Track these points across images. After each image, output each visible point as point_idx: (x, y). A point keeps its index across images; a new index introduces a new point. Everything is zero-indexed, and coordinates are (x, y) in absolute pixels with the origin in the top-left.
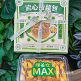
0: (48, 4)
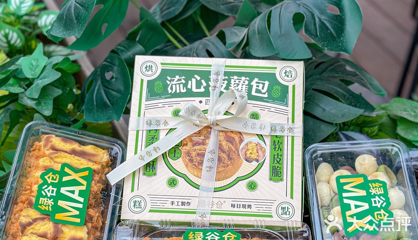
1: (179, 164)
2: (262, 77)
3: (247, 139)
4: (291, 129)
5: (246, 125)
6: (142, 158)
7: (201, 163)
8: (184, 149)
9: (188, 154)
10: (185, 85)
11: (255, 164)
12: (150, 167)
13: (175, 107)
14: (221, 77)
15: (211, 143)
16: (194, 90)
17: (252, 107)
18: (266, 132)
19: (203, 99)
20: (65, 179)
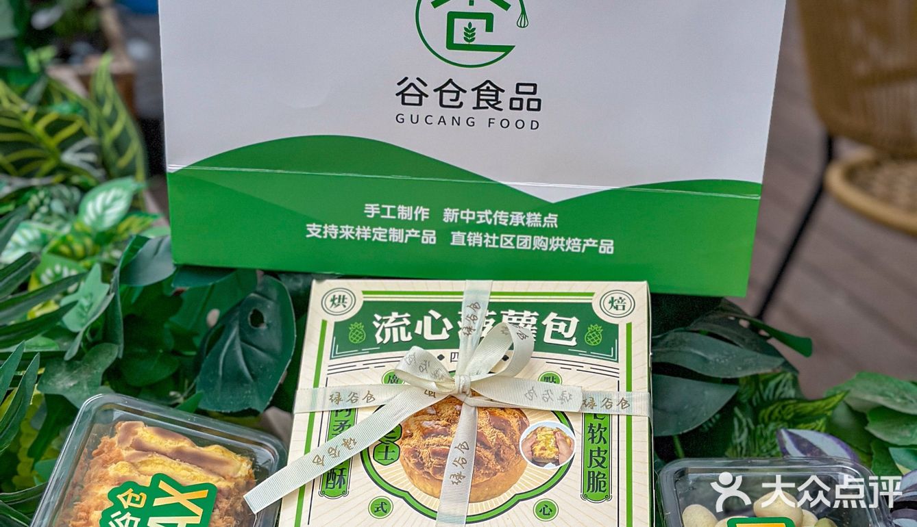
0: (520, 307)
1: (395, 473)
2: (565, 310)
3: (534, 422)
4: (624, 403)
5: (531, 393)
6: (319, 460)
7: (440, 469)
8: (405, 445)
9: (414, 453)
10: (410, 329)
11: (551, 468)
12: (335, 479)
13: (390, 367)
14: (483, 312)
15: (461, 431)
16: (428, 336)
17: (545, 363)
18: (573, 406)
19: (446, 353)
20: (158, 502)
